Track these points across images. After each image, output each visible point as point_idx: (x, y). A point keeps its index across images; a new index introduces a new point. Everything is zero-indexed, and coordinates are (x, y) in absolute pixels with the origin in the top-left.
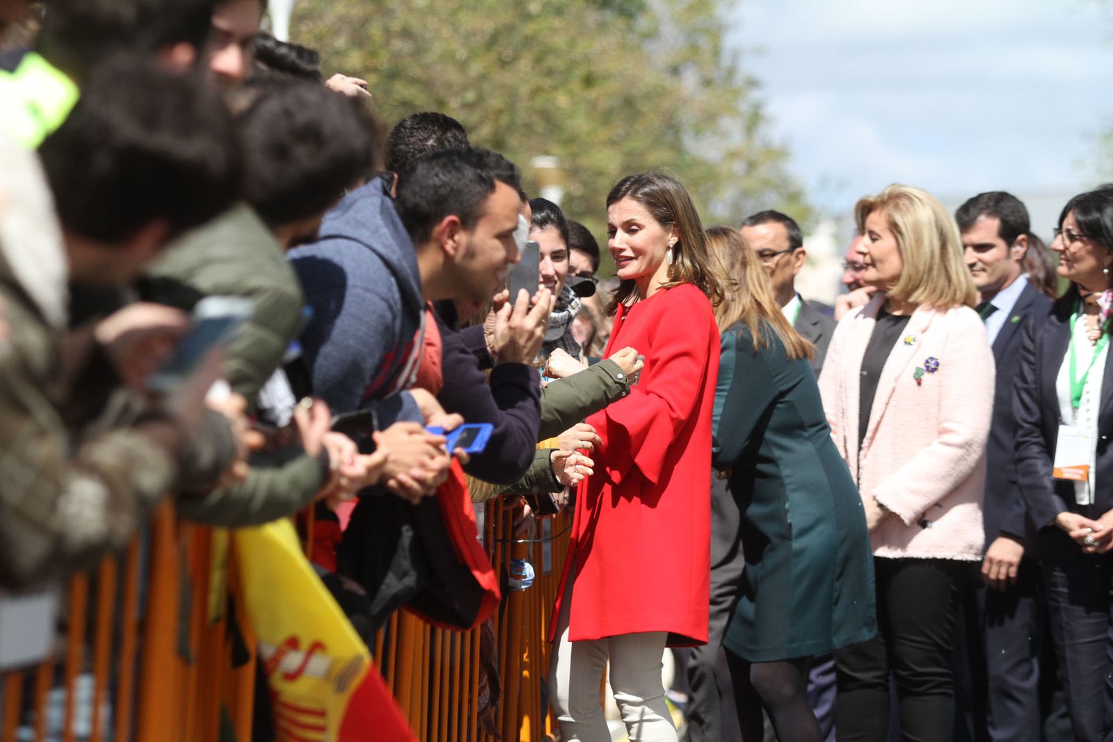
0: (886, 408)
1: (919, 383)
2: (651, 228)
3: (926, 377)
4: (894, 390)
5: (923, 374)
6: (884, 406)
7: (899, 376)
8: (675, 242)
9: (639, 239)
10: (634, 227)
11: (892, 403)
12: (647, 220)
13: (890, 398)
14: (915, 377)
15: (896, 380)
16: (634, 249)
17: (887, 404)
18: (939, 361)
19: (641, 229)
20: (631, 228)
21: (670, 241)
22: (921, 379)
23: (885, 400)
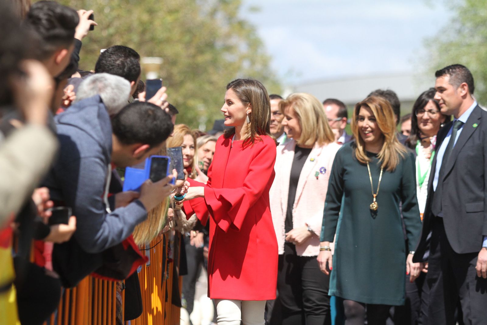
0: (303, 190)
1: (317, 178)
2: (238, 104)
3: (320, 176)
4: (306, 182)
5: (319, 174)
6: (302, 189)
7: (309, 175)
8: (249, 112)
9: (232, 108)
10: (231, 103)
11: (306, 188)
12: (236, 100)
13: (305, 185)
14: (315, 176)
15: (307, 177)
16: (229, 113)
17: (303, 188)
18: (326, 169)
19: (233, 104)
20: (230, 103)
21: (247, 111)
22: (318, 177)
23: (302, 186)
